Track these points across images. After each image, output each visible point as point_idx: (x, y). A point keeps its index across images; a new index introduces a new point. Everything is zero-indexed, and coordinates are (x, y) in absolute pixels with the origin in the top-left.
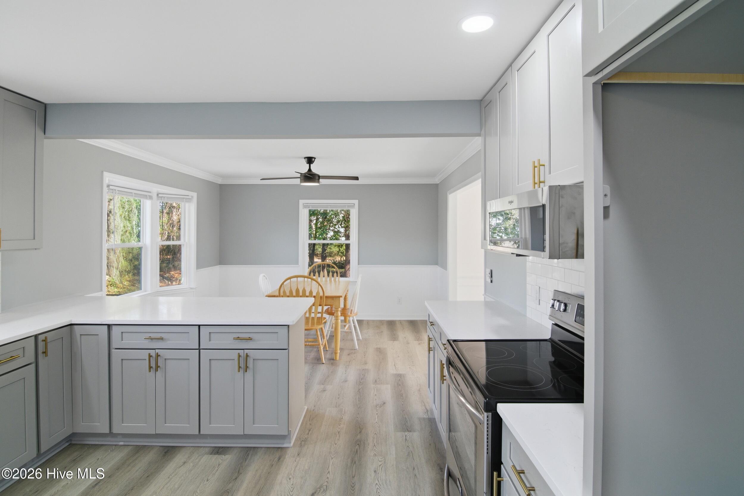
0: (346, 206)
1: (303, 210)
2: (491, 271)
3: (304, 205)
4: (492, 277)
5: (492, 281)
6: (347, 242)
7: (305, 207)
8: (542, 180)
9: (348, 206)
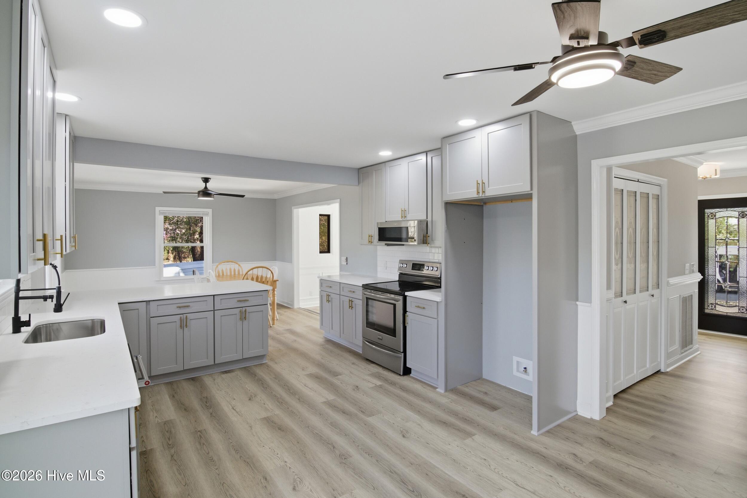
0: (201, 214)
1: (159, 216)
2: (347, 258)
3: (161, 211)
4: (347, 261)
5: (347, 264)
6: (202, 245)
7: (161, 213)
8: (405, 216)
9: (203, 214)
